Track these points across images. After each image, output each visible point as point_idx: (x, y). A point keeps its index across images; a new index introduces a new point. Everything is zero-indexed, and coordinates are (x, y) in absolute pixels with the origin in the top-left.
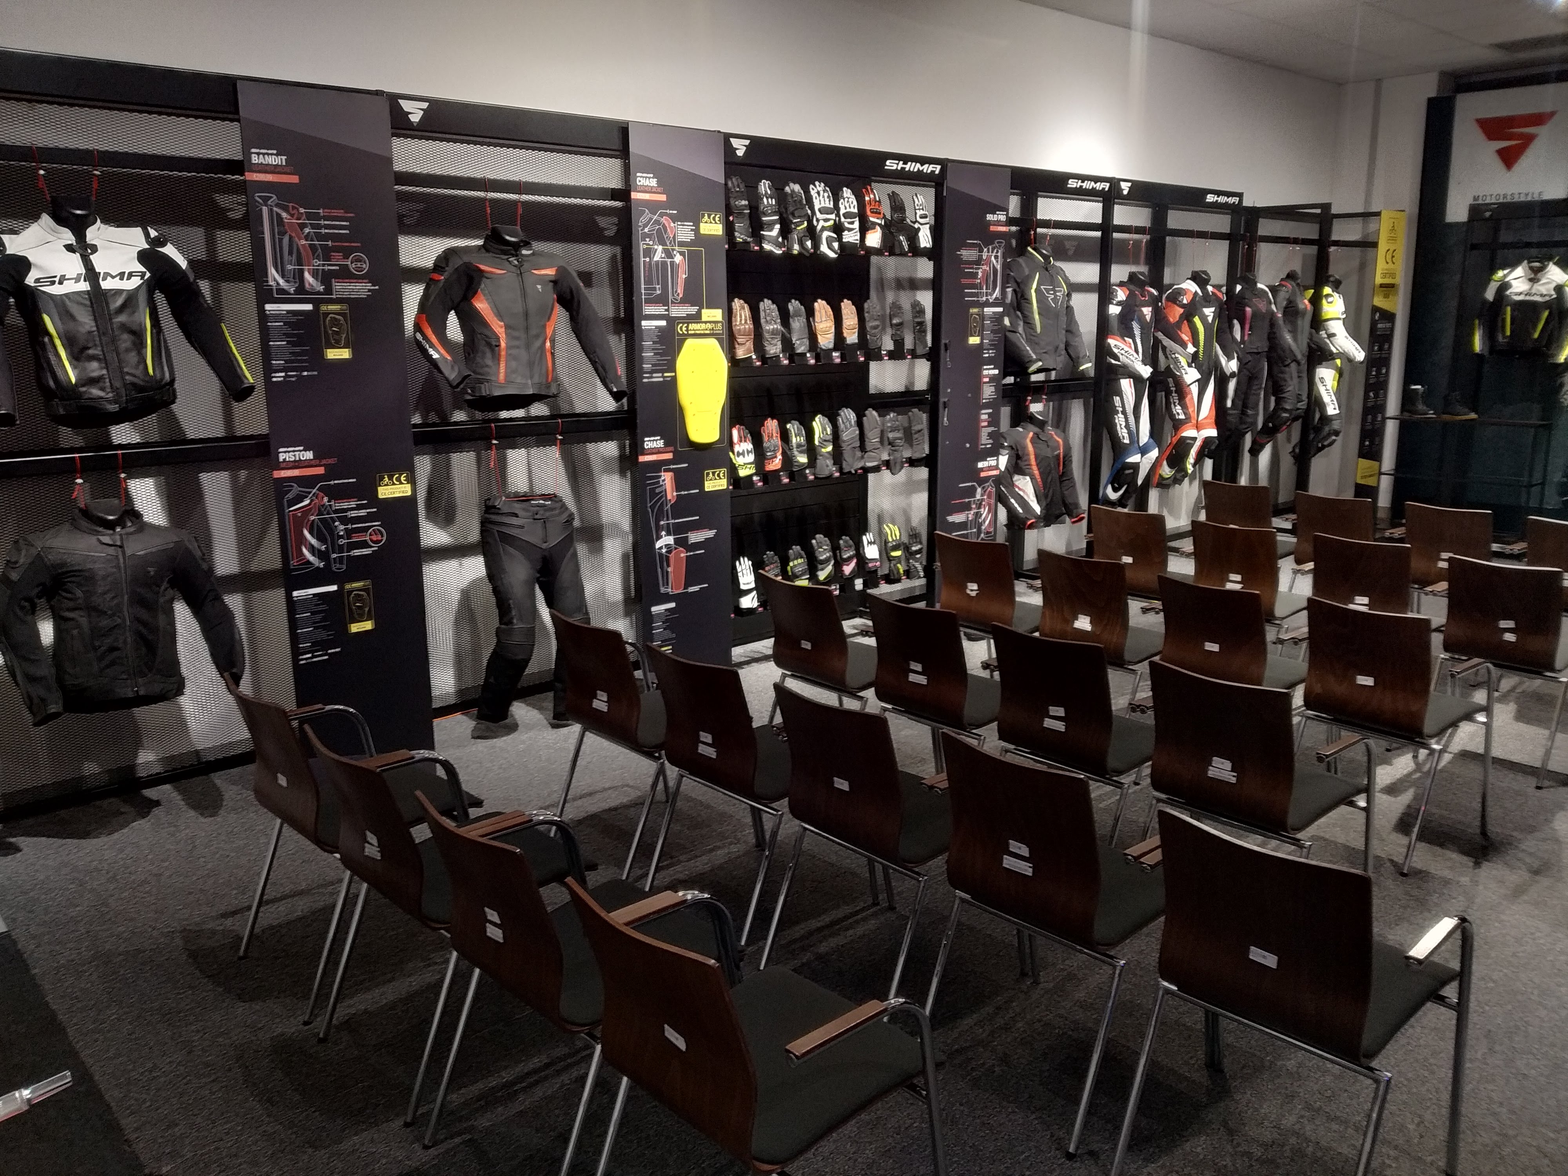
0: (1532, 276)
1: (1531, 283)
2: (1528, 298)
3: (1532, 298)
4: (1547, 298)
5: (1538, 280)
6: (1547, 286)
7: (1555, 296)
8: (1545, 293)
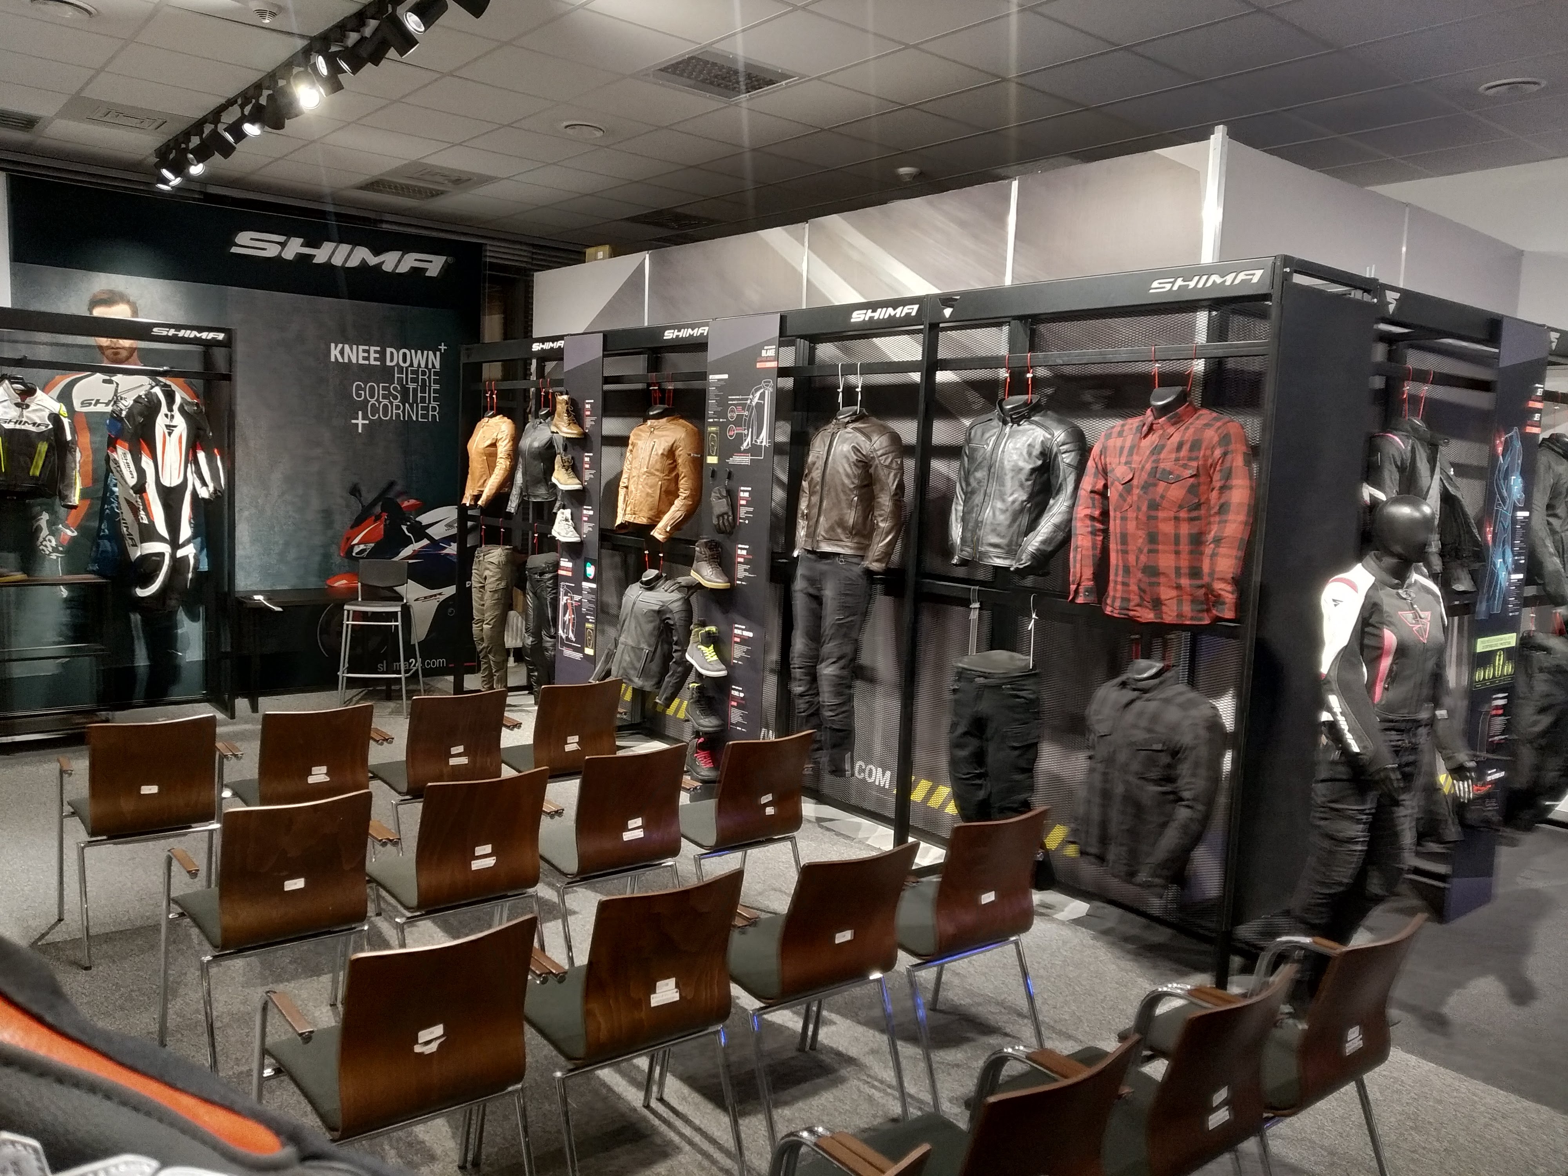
0: (19, 400)
1: (19, 410)
2: (18, 427)
3: (23, 427)
4: (43, 428)
5: (28, 406)
6: (39, 414)
7: (51, 426)
8: (39, 422)
